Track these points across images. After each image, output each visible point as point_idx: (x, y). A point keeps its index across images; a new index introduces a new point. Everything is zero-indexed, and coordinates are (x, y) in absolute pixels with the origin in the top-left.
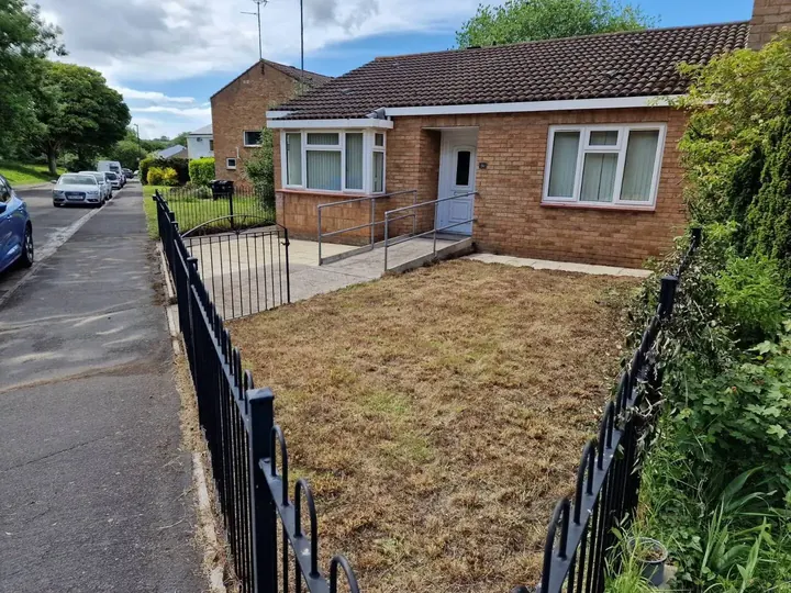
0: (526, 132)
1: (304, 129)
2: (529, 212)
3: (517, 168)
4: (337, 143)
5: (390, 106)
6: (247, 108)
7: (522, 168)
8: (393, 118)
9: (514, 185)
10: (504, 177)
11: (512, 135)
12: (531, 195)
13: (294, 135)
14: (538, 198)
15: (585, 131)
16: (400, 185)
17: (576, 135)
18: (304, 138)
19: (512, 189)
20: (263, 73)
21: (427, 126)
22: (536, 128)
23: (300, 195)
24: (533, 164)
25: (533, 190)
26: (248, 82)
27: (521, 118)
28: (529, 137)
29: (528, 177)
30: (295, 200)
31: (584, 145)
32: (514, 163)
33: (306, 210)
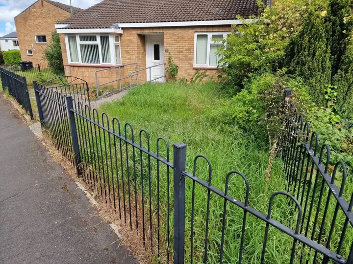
0: (185, 35)
1: (77, 34)
2: (188, 71)
3: (181, 52)
4: (96, 40)
5: (121, 23)
6: (35, 23)
7: (184, 52)
8: (122, 28)
9: (181, 59)
10: (176, 56)
11: (178, 37)
12: (189, 63)
13: (72, 36)
14: (192, 65)
15: (210, 35)
16: (129, 61)
17: (206, 36)
18: (78, 39)
19: (181, 61)
20: (43, 5)
21: (139, 32)
22: (189, 33)
23: (79, 66)
24: (189, 50)
25: (190, 62)
26: (35, 10)
27: (177, 29)
28: (186, 38)
29: (187, 56)
30: (76, 69)
31: (210, 41)
32: (181, 50)
33: (83, 74)
